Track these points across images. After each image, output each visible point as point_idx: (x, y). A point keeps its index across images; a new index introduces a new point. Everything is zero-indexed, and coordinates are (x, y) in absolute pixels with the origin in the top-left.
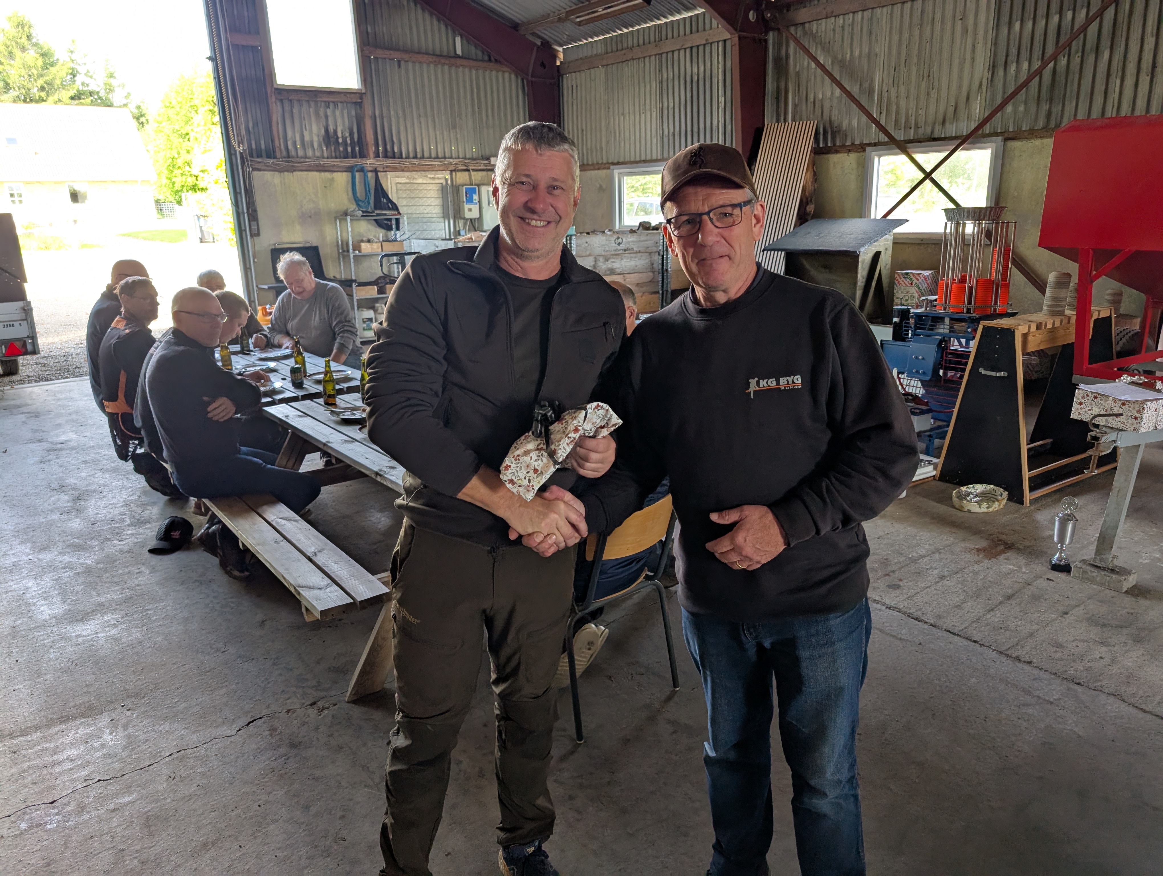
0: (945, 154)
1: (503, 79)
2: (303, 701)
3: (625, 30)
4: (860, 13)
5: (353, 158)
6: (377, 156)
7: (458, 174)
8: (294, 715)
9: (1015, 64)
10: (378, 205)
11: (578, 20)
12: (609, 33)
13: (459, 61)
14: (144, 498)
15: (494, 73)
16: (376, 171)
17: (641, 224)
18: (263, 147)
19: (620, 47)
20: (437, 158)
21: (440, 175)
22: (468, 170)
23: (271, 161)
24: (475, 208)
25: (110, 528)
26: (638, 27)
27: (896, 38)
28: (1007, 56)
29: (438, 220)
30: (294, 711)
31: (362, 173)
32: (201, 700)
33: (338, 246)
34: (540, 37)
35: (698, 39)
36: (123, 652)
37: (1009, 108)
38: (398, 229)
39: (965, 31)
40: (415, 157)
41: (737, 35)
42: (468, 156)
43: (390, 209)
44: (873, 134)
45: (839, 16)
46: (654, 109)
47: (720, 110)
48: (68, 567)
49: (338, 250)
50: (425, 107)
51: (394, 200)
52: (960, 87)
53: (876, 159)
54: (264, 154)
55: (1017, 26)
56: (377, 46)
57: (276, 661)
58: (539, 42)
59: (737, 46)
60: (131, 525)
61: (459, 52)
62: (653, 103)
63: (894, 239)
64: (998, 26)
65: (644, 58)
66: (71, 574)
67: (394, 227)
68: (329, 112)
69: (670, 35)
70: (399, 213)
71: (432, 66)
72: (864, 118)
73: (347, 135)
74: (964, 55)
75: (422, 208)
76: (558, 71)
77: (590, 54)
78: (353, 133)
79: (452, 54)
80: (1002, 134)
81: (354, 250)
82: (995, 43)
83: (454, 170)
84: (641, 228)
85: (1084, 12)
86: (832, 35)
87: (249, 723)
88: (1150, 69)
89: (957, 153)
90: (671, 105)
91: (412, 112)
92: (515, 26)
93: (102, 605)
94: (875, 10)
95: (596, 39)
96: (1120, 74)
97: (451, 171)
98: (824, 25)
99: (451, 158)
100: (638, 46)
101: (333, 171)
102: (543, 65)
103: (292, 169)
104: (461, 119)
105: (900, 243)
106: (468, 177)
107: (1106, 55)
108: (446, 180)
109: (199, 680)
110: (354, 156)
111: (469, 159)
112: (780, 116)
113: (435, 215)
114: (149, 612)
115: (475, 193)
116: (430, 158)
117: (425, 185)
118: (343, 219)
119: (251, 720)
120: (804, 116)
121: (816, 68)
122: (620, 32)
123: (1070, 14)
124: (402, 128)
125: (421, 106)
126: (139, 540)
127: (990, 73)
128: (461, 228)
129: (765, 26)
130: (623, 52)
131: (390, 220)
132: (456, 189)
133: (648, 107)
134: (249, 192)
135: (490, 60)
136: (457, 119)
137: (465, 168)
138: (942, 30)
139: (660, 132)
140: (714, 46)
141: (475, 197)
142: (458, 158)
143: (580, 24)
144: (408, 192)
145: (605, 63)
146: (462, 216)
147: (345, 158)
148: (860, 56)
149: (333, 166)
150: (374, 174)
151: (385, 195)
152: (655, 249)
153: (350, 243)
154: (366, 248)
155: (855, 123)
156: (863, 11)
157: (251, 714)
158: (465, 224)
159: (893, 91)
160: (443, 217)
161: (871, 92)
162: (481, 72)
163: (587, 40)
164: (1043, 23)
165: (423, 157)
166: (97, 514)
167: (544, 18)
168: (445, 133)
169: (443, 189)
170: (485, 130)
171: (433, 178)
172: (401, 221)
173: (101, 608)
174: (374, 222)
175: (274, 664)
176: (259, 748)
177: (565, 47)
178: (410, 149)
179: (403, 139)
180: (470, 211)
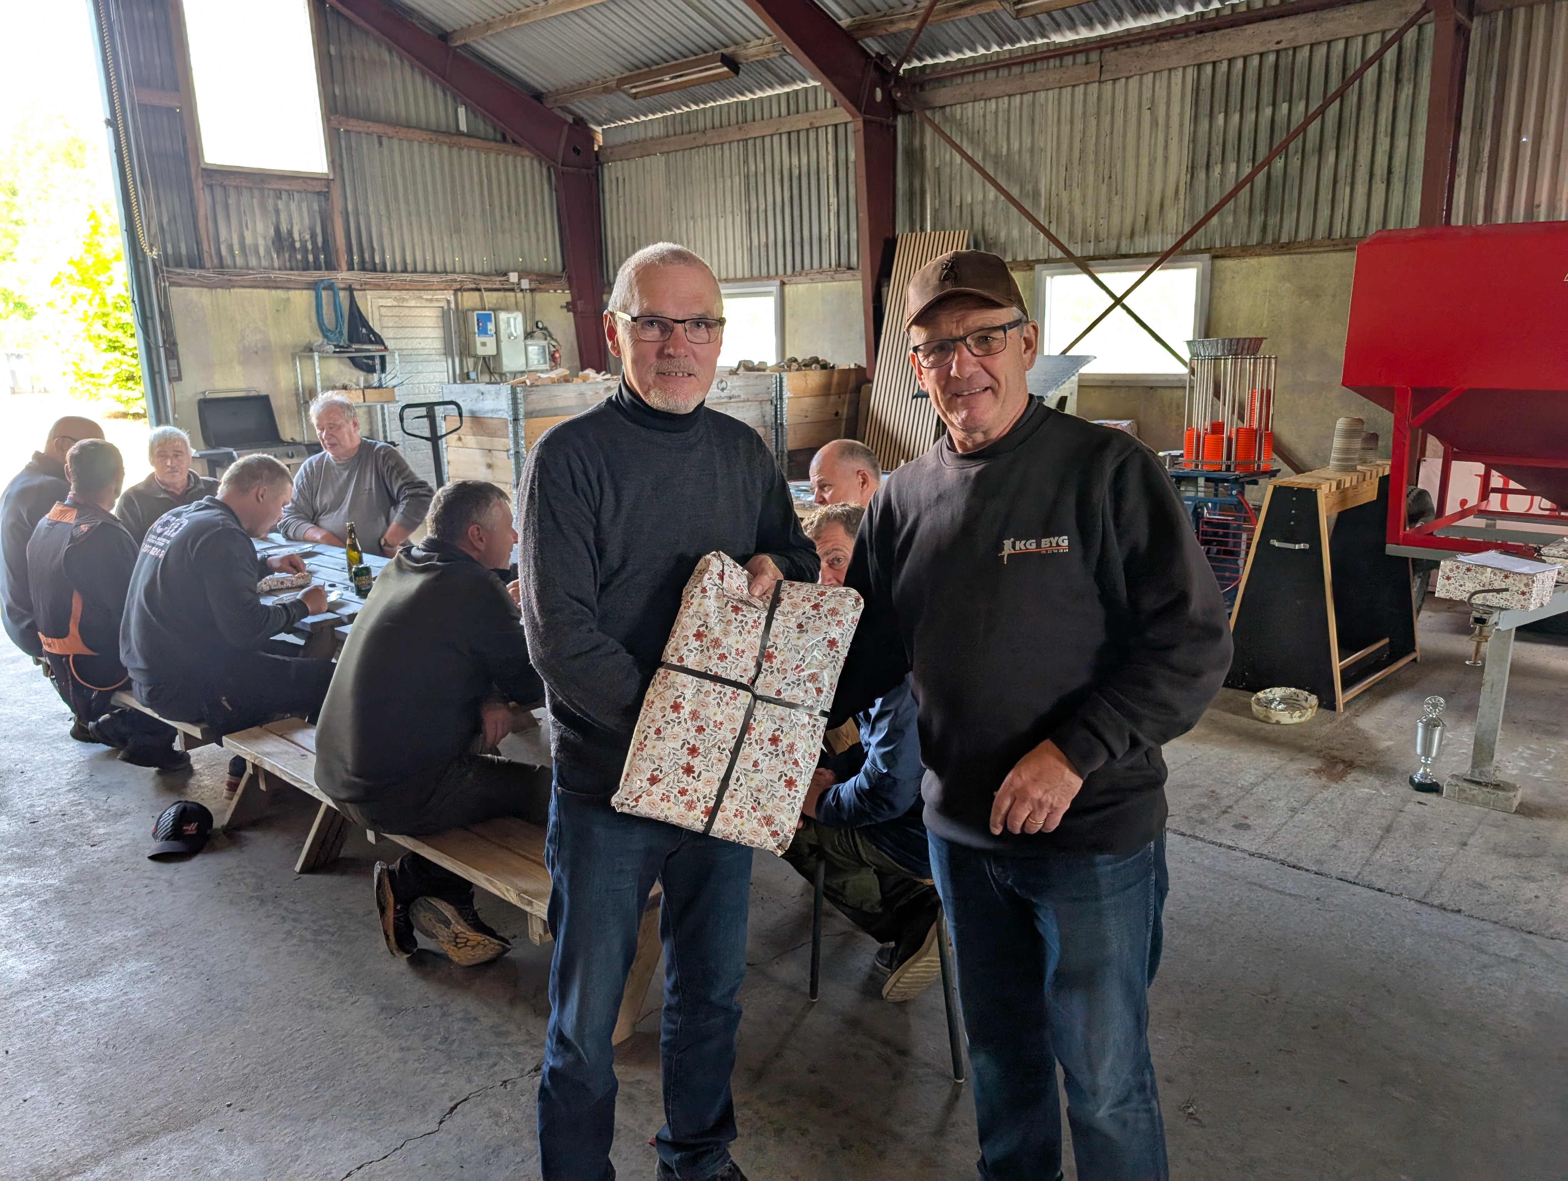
0: (1141, 274)
1: (523, 166)
2: (520, 1066)
3: (694, 107)
4: (1018, 97)
5: (315, 269)
6: (351, 268)
7: (466, 294)
8: (517, 1088)
9: (1219, 166)
10: (354, 337)
11: (634, 91)
12: (670, 110)
13: (463, 140)
14: (102, 778)
15: (510, 158)
17: (740, 363)
18: (184, 251)
19: (686, 128)
20: (435, 272)
21: (440, 295)
22: (479, 290)
23: (197, 272)
24: (491, 341)
25: (66, 827)
26: (713, 104)
27: (1066, 129)
28: (1209, 155)
29: (438, 358)
30: (514, 1084)
31: (330, 292)
32: (354, 1081)
33: (297, 395)
34: (571, 112)
35: (799, 122)
36: (185, 1018)
37: (1215, 220)
38: (383, 370)
39: (1154, 123)
40: (405, 271)
41: (861, 119)
42: (476, 270)
43: (371, 342)
44: (1042, 247)
45: (990, 99)
46: (737, 211)
47: (832, 214)
48: (22, 892)
49: (298, 401)
50: (417, 203)
51: (377, 330)
52: (1151, 192)
53: (1048, 279)
54: (186, 262)
55: (1220, 119)
56: (348, 114)
57: (445, 1008)
58: (570, 119)
59: (862, 132)
60: (98, 819)
61: (463, 127)
62: (737, 204)
63: (1079, 380)
64: (1196, 118)
65: (722, 144)
66: (35, 904)
67: (378, 367)
68: (281, 205)
69: (758, 116)
70: (386, 349)
71: (426, 145)
72: (1029, 227)
73: (307, 237)
74: (1155, 152)
75: (416, 342)
76: (597, 159)
77: (643, 136)
78: (316, 235)
79: (453, 131)
80: (1207, 250)
82: (1194, 140)
83: (460, 290)
84: (742, 369)
85: (1302, 105)
86: (982, 122)
87: (452, 1109)
88: (1385, 177)
89: (1156, 273)
90: (762, 207)
91: (399, 209)
92: (538, 96)
93: (111, 948)
94: (1037, 94)
95: (651, 117)
96: (1349, 180)
97: (456, 291)
98: (970, 109)
99: (454, 272)
100: (713, 127)
101: (288, 288)
102: (576, 151)
103: (228, 285)
104: (467, 221)
105: (1087, 386)
106: (478, 299)
107: (1331, 158)
108: (448, 302)
109: (336, 1051)
110: (317, 268)
111: (479, 274)
112: (916, 223)
113: (433, 352)
114: (198, 952)
115: (490, 321)
116: (425, 271)
117: (418, 310)
118: (304, 357)
119: (452, 1104)
120: (948, 224)
121: (961, 164)
122: (686, 109)
123: (1285, 106)
124: (385, 230)
125: (412, 200)
126: (124, 842)
127: (1189, 176)
128: (471, 369)
129: (893, 107)
130: (692, 135)
131: (372, 358)
132: (462, 315)
133: (729, 210)
134: (162, 316)
135: (504, 139)
136: (461, 219)
137: (474, 286)
138: (1125, 121)
139: (746, 243)
140: (822, 132)
141: (491, 326)
142: (464, 272)
143: (635, 96)
144: (397, 319)
145: (666, 148)
146: (472, 353)
147: (304, 270)
148: (1020, 152)
149: (289, 281)
150: (348, 293)
151: (365, 323)
152: (766, 397)
155: (1015, 233)
156: (1022, 94)
157: (447, 1095)
158: (476, 365)
159: (1064, 195)
160: (445, 354)
161: (1036, 194)
162: (492, 156)
163: (638, 118)
164: (1253, 116)
165: (415, 271)
166: (32, 806)
167: (580, 89)
168: (445, 238)
169: (445, 315)
170: (500, 236)
171: (431, 300)
172: (388, 359)
173: (111, 953)
174: (348, 361)
175: (444, 1015)
176: (486, 1147)
177: (605, 127)
178: (398, 259)
179: (387, 245)
180: (485, 346)
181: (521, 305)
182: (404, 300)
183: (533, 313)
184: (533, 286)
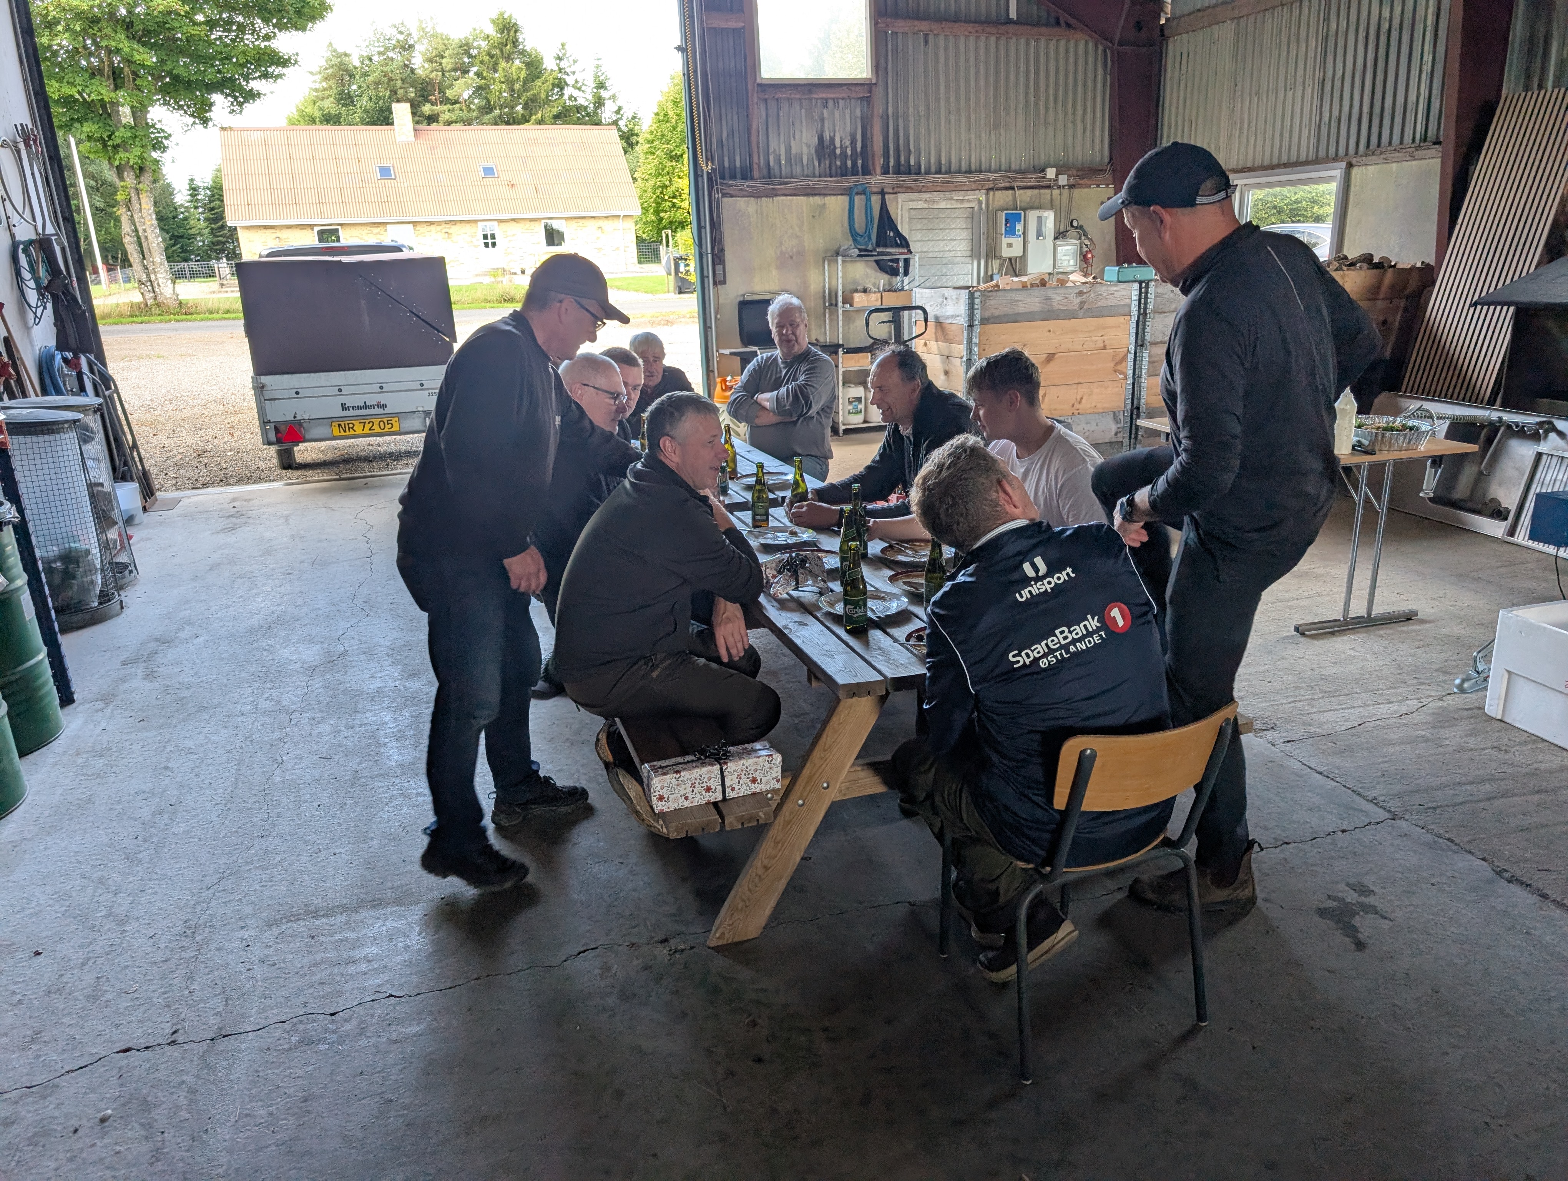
1: (1076, 49)
2: (653, 935)
5: (853, 175)
6: (885, 171)
7: (998, 193)
8: (637, 953)
10: (882, 241)
13: (1012, 28)
15: (1062, 42)
16: (883, 193)
18: (738, 164)
20: (969, 172)
21: (971, 196)
22: (1013, 188)
23: (746, 183)
24: (1017, 242)
29: (963, 260)
30: (639, 947)
31: (863, 197)
33: (824, 297)
38: (906, 273)
40: (939, 172)
42: (1013, 167)
43: (897, 246)
46: (1309, 82)
49: (824, 302)
50: (957, 99)
51: (905, 233)
54: (739, 175)
56: (897, 16)
57: (634, 868)
61: (1013, 14)
62: (1309, 72)
65: (1301, 1)
67: (901, 270)
68: (826, 113)
70: (910, 251)
71: (972, 38)
73: (848, 143)
75: (942, 244)
76: (1162, 33)
78: (856, 141)
79: (1003, 19)
81: (844, 303)
83: (992, 189)
87: (580, 953)
90: (1339, 73)
91: (939, 108)
97: (988, 190)
99: (989, 171)
101: (825, 195)
102: (1138, 26)
103: (773, 194)
104: (1008, 114)
106: (1011, 198)
108: (980, 202)
110: (855, 173)
111: (1015, 171)
113: (959, 254)
115: (1019, 221)
116: (959, 172)
117: (948, 211)
118: (833, 260)
119: (582, 949)
124: (923, 131)
125: (952, 98)
128: (996, 271)
131: (897, 261)
132: (992, 215)
133: (1299, 80)
134: (716, 226)
135: (1057, 23)
136: (1003, 115)
137: (1008, 185)
139: (1315, 119)
141: (1019, 227)
142: (1000, 171)
144: (925, 221)
145: (1235, 15)
146: (998, 254)
147: (842, 176)
149: (826, 187)
150: (879, 197)
151: (894, 228)
153: (840, 293)
154: (859, 299)
157: (585, 940)
158: (1001, 266)
160: (971, 256)
162: (1043, 42)
165: (949, 172)
168: (983, 135)
169: (972, 216)
171: (962, 201)
172: (911, 262)
174: (874, 264)
175: (630, 873)
178: (933, 161)
179: (922, 146)
180: (1010, 247)
181: (1057, 203)
182: (934, 201)
183: (1069, 211)
184: (1072, 181)
